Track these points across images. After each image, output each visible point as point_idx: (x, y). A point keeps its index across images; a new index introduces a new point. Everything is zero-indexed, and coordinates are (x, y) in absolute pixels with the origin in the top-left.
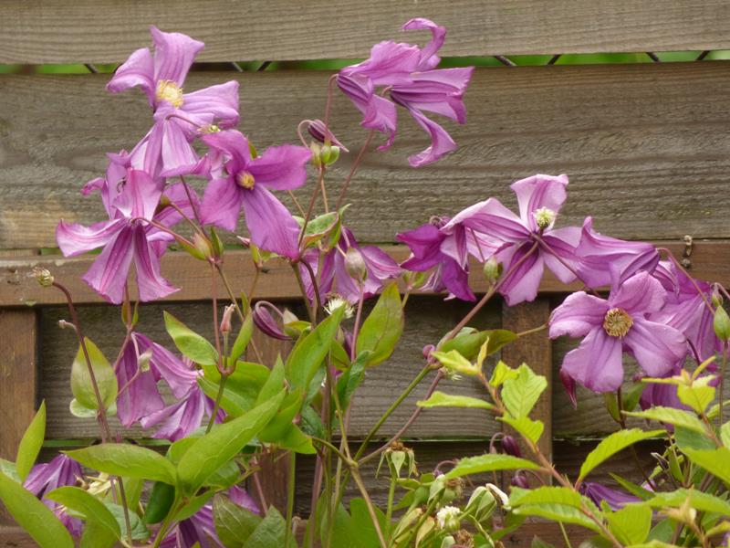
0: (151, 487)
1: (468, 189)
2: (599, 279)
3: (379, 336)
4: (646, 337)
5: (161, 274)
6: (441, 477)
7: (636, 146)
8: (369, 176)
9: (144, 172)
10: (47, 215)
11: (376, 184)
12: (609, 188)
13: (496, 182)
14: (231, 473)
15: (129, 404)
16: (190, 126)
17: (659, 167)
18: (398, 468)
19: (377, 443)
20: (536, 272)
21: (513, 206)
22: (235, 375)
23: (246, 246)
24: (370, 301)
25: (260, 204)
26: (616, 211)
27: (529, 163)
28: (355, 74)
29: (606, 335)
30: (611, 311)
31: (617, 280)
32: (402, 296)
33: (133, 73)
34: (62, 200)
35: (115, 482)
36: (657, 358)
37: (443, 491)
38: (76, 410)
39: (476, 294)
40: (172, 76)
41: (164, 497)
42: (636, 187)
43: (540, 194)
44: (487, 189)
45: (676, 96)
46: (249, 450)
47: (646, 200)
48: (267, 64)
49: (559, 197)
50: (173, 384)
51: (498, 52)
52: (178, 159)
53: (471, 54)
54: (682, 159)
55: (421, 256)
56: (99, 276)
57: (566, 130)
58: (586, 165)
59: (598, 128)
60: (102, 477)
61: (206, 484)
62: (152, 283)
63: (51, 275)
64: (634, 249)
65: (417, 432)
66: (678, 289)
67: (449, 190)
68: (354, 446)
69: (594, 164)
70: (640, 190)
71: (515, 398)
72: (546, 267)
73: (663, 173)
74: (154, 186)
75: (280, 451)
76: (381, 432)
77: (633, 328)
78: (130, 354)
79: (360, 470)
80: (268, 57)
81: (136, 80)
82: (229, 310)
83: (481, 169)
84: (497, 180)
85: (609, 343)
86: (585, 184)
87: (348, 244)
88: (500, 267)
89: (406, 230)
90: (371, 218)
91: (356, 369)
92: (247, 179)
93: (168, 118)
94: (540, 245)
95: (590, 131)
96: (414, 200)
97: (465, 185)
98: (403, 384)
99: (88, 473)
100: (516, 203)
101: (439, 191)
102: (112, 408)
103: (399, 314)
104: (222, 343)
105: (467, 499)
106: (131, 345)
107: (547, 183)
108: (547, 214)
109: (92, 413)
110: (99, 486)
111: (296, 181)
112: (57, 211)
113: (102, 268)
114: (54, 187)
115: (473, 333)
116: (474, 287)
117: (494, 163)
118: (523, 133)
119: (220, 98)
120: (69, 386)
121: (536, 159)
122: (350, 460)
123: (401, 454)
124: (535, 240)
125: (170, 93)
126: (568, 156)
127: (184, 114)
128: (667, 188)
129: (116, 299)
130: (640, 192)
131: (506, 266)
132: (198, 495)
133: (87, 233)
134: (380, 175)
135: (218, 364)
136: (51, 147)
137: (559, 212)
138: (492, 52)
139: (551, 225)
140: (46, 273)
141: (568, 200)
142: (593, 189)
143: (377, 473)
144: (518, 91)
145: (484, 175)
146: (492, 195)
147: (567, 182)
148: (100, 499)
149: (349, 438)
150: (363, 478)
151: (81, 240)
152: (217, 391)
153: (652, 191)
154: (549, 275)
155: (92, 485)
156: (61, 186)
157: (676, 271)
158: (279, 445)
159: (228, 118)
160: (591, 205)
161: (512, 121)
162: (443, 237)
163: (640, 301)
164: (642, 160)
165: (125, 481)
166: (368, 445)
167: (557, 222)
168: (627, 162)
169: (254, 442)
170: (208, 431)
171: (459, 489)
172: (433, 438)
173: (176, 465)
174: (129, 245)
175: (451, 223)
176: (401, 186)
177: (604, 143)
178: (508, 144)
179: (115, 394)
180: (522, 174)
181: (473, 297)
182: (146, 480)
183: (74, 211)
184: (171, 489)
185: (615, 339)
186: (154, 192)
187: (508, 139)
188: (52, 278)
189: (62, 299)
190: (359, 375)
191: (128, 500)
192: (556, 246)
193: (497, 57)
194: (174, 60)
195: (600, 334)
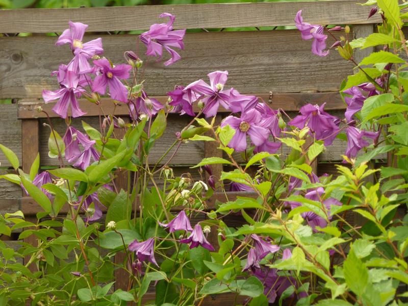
0: (79, 183)
1: (192, 76)
2: (237, 109)
3: (158, 128)
4: (254, 132)
5: (80, 108)
6: (183, 178)
7: (251, 60)
8: (156, 72)
9: (72, 72)
10: (42, 86)
11: (159, 74)
12: (242, 75)
13: (202, 73)
14: (107, 178)
15: (68, 152)
16: (87, 55)
17: (260, 68)
18: (167, 175)
19: (159, 167)
20: (217, 106)
21: (208, 82)
22: (108, 143)
23: (110, 97)
24: (154, 117)
25: (115, 84)
26: (245, 83)
27: (213, 66)
28: (145, 36)
29: (240, 131)
30: (242, 123)
31: (243, 110)
32: (166, 114)
33: (65, 38)
34: (47, 81)
35: (66, 181)
36: (258, 139)
37: (184, 184)
38: (50, 155)
39: (195, 113)
40: (78, 38)
41: (83, 187)
42: (252, 75)
43: (218, 77)
44: (198, 76)
45: (266, 42)
46: (114, 170)
47: (256, 80)
48: (120, 32)
49: (225, 79)
50: (84, 145)
51: (202, 27)
52: (85, 68)
53: (193, 28)
54: (268, 65)
55: (175, 100)
56: (58, 108)
57: (227, 55)
58: (234, 67)
59: (238, 54)
60: (62, 179)
61: (99, 182)
62: (77, 111)
63: (42, 107)
64: (248, 98)
65: (174, 163)
66: (266, 113)
67: (185, 76)
68: (151, 168)
69: (237, 67)
70: (253, 76)
71: (224, 137)
72: (220, 104)
73: (261, 70)
74: (76, 77)
75: (124, 170)
76: (161, 163)
77: (250, 128)
78: (69, 134)
79: (154, 176)
80: (120, 30)
81: (66, 41)
82: (105, 120)
83: (196, 69)
84: (202, 72)
85: (241, 134)
86: (234, 74)
87: (145, 96)
88: (204, 104)
89: (170, 91)
90: (157, 86)
91: (151, 140)
92: (110, 75)
93: (80, 53)
94: (218, 96)
95: (235, 55)
96: (173, 80)
97: (191, 74)
98: (169, 145)
99: (57, 178)
100: (209, 81)
101: (181, 77)
102: (63, 154)
103: (165, 120)
104: (103, 132)
105: (192, 187)
106: (69, 131)
107: (221, 74)
108: (220, 85)
109: (56, 156)
110: (60, 183)
111: (127, 76)
112: (45, 85)
113: (59, 106)
114: (44, 76)
115: (194, 127)
116: (194, 110)
117: (201, 67)
118: (212, 56)
119: (96, 45)
120: (48, 147)
121: (216, 65)
122: (150, 173)
123: (168, 170)
124: (216, 95)
125: (78, 44)
126: (228, 64)
127: (84, 51)
128: (263, 75)
129: (64, 117)
130: (253, 77)
131: (206, 103)
132: (96, 186)
133: (53, 94)
134: (160, 71)
135: (102, 139)
136: (43, 62)
137: (225, 85)
138: (200, 27)
139: (222, 89)
140: (40, 107)
141: (228, 80)
142: (237, 75)
143: (159, 177)
144: (209, 41)
145: (198, 71)
146: (201, 78)
147: (228, 74)
148: (60, 187)
149: (149, 165)
150: (155, 180)
151: (51, 96)
152: (102, 148)
153: (258, 76)
154: (221, 106)
155: (58, 182)
156: (47, 76)
157: (266, 107)
158: (125, 168)
159: (100, 51)
160: (236, 81)
161: (207, 52)
162: (183, 94)
163: (252, 119)
164: (254, 65)
165: (69, 181)
166: (156, 167)
167: (224, 88)
168: (249, 66)
169: (116, 167)
170: (99, 163)
171: (189, 183)
172: (181, 165)
173: (88, 175)
174: (68, 98)
175: (186, 88)
176: (168, 75)
177: (240, 59)
178: (206, 60)
179: (64, 149)
180: (211, 70)
181: (194, 114)
182: (77, 181)
183: (51, 85)
184: (86, 184)
185: (244, 132)
186: (76, 79)
187: (206, 58)
188: (42, 109)
189: (45, 116)
190: (153, 142)
191: (70, 187)
192: (223, 97)
193: (202, 29)
194: (78, 32)
195: (238, 130)
